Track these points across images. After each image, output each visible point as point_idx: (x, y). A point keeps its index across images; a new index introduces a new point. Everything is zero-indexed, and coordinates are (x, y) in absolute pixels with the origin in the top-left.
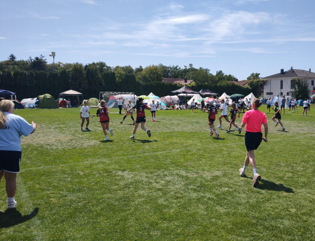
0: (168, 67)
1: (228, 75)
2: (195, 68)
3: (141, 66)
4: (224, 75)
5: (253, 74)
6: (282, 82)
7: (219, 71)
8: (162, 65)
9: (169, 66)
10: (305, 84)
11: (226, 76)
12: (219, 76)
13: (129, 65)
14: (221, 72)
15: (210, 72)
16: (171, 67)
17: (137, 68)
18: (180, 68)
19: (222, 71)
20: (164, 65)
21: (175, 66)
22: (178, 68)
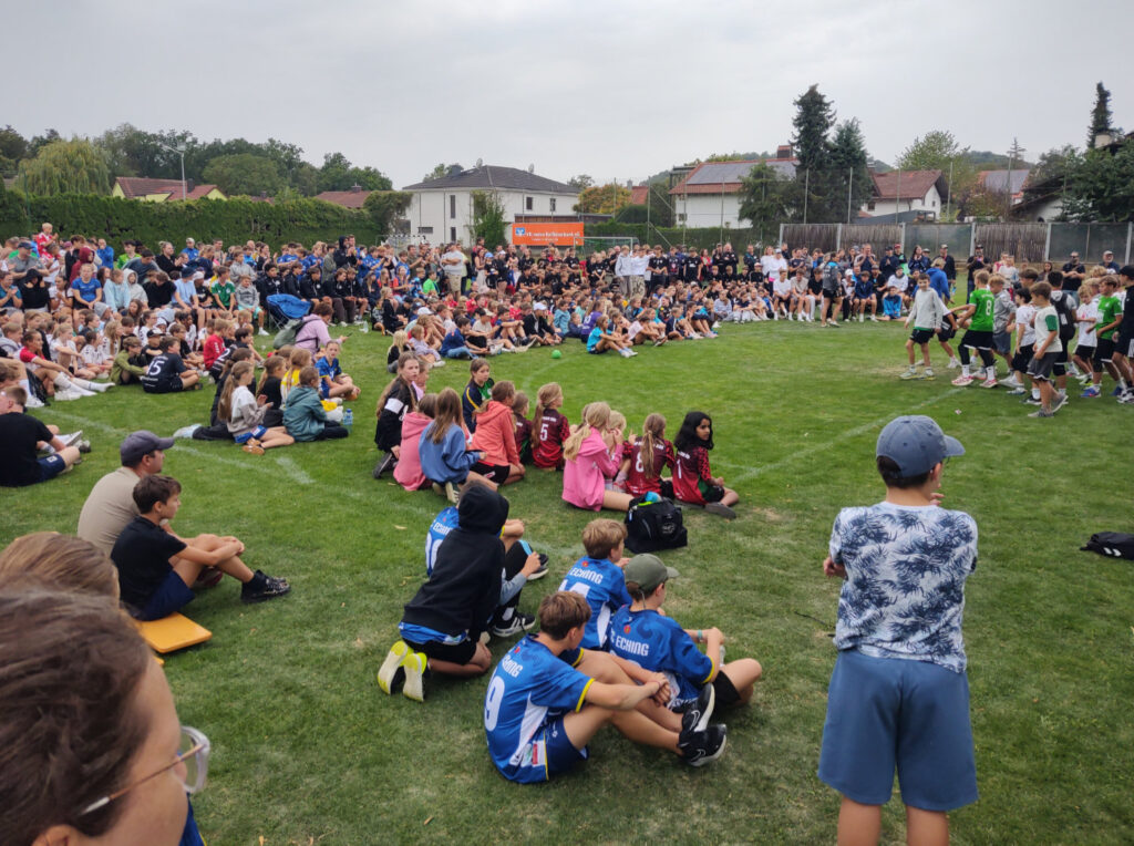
0: (154, 136)
1: (362, 168)
2: (250, 142)
3: (52, 131)
4: (351, 167)
5: (442, 166)
6: (453, 198)
7: (335, 155)
8: (132, 129)
9: (158, 133)
10: (497, 208)
11: (356, 170)
12: (332, 171)
13: (9, 127)
14: (339, 157)
15: (303, 158)
16: (165, 135)
17: (38, 135)
18: (195, 141)
19: (343, 154)
20: (138, 129)
21: (178, 134)
22: (189, 139)
